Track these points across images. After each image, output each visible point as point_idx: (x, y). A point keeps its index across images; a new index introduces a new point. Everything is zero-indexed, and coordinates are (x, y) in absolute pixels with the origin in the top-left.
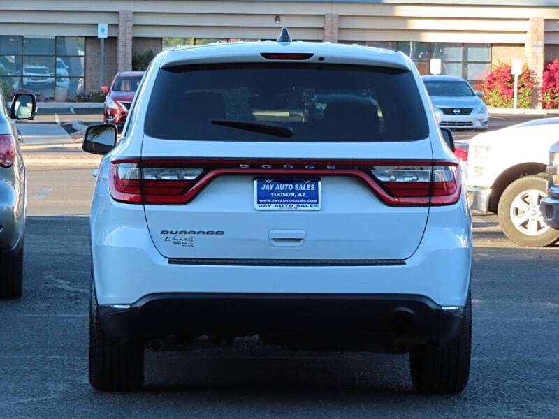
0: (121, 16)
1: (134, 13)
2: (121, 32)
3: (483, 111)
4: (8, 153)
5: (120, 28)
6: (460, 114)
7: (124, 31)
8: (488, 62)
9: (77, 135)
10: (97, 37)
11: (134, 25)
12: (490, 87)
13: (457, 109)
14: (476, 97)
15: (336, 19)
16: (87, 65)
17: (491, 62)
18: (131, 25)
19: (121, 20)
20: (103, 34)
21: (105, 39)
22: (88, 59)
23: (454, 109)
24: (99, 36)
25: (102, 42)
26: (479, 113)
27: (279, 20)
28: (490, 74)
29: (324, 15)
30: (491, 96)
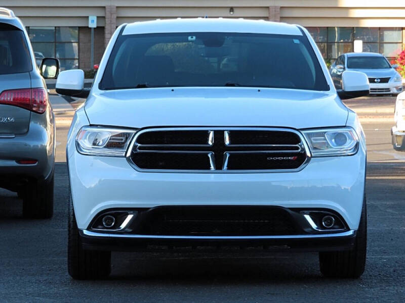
0: (107, 10)
1: (117, 7)
2: (107, 23)
3: (398, 80)
4: (41, 102)
5: (107, 20)
6: (380, 82)
7: (109, 22)
8: (400, 43)
9: (75, 103)
10: (88, 27)
11: (117, 17)
12: (402, 62)
13: (377, 79)
14: (392, 69)
15: (279, 10)
16: (80, 49)
17: (402, 43)
18: (115, 17)
19: (107, 13)
20: (93, 24)
21: (94, 28)
22: (81, 44)
23: (375, 79)
24: (90, 26)
25: (93, 30)
26: (395, 82)
27: (233, 11)
28: (401, 51)
29: (268, 7)
30: (403, 69)
